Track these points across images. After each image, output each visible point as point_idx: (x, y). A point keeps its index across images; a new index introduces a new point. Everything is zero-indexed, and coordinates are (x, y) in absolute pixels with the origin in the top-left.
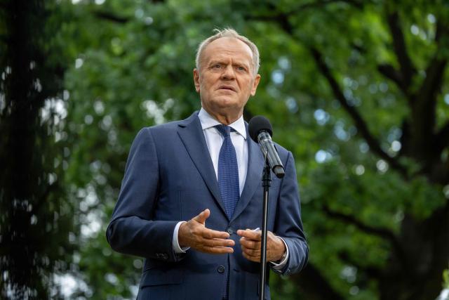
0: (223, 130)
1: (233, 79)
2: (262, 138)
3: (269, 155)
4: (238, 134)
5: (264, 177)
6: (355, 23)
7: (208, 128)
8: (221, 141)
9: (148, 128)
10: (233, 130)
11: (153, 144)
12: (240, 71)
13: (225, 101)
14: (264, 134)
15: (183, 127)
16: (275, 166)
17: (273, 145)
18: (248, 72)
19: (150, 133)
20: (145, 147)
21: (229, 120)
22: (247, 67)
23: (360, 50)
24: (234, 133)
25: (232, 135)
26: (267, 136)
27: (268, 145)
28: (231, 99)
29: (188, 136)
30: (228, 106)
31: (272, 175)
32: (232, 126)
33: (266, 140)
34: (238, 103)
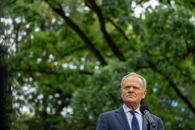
0: (132, 113)
1: (133, 92)
2: (145, 112)
3: (149, 119)
4: (139, 113)
5: (148, 128)
6: (182, 65)
7: (127, 112)
8: (132, 117)
9: (103, 114)
10: (136, 112)
11: (106, 120)
12: (136, 89)
13: (130, 100)
14: (146, 111)
15: (117, 112)
16: (152, 123)
17: (150, 115)
18: (139, 89)
19: (104, 116)
20: (103, 121)
21: (134, 108)
22: (139, 88)
23: (185, 75)
24: (137, 113)
25: (136, 114)
26: (147, 112)
27: (148, 115)
28: (133, 99)
29: (119, 116)
30: (132, 102)
31: (151, 127)
32: (136, 110)
33: (147, 113)
34: (136, 101)
